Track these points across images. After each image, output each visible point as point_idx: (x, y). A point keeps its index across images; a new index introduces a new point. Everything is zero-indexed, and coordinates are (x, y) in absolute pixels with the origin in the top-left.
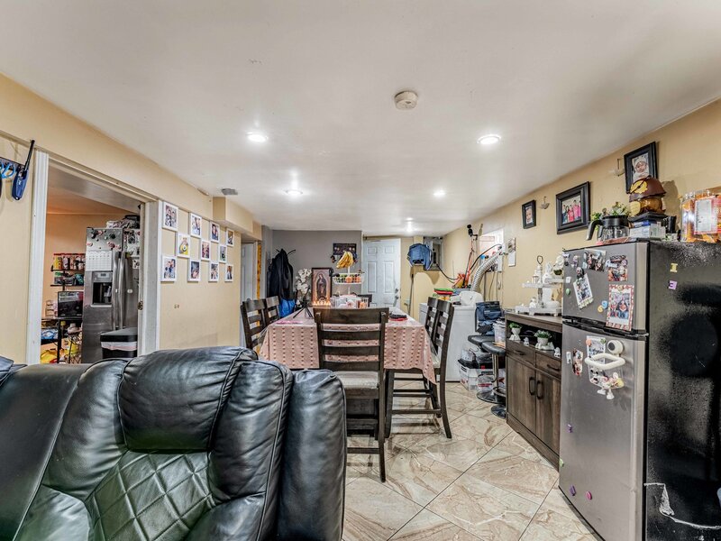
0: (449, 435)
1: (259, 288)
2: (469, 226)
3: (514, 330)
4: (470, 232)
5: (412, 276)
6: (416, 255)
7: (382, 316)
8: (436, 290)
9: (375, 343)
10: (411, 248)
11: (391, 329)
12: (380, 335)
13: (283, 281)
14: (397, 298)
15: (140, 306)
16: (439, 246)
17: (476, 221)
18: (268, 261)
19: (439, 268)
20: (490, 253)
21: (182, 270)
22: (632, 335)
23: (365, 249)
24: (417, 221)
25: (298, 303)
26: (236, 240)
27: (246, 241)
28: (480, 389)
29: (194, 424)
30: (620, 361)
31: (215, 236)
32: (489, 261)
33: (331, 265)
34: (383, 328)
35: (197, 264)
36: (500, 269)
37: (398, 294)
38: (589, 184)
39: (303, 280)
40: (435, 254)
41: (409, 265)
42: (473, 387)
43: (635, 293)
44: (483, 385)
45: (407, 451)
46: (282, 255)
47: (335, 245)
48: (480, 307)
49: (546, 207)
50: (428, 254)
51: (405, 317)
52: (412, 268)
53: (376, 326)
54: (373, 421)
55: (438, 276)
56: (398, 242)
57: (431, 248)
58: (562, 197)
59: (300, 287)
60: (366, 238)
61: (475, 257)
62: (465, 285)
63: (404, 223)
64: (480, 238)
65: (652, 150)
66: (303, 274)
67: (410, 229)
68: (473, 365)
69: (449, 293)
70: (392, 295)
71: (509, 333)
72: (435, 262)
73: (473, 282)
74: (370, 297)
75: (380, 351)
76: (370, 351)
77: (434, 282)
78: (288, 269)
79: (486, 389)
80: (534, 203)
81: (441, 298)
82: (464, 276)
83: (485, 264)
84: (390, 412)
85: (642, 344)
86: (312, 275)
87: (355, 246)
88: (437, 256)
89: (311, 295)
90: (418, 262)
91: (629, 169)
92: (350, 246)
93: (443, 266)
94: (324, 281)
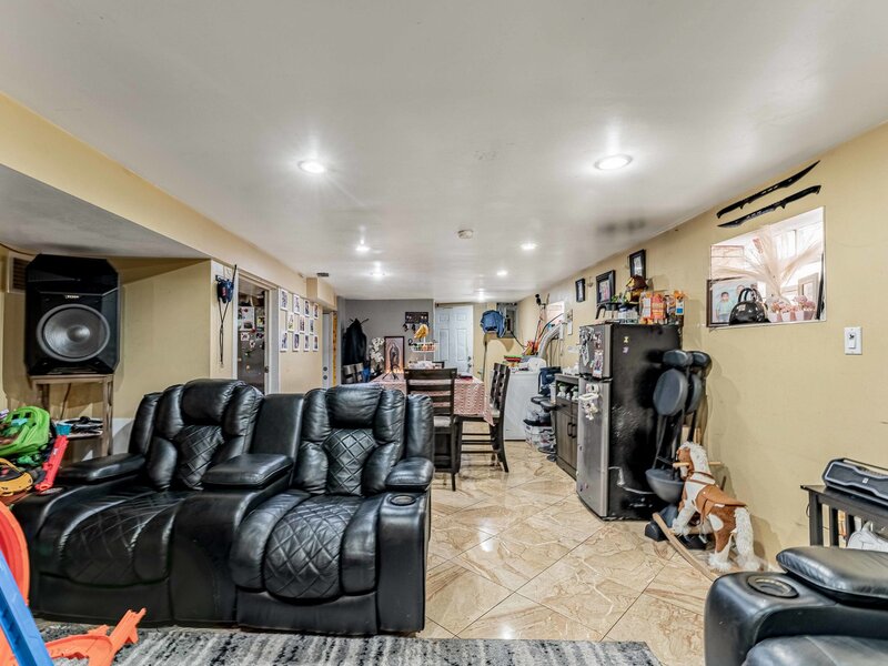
0: (507, 470)
1: (335, 357)
2: (537, 296)
3: (561, 388)
4: (539, 301)
5: (486, 344)
6: (489, 323)
7: (452, 374)
8: (506, 357)
9: (448, 393)
10: (484, 314)
11: (460, 385)
12: (451, 387)
13: (358, 350)
14: (470, 366)
15: (267, 370)
16: (513, 312)
17: (544, 291)
18: (342, 330)
19: (513, 335)
20: (556, 322)
21: (290, 341)
22: (603, 380)
23: (436, 315)
24: (488, 291)
25: (372, 371)
26: (320, 312)
27: (326, 312)
28: (542, 445)
29: (365, 415)
30: (596, 396)
31: (307, 312)
32: (555, 329)
33: (403, 334)
34: (453, 382)
35: (297, 336)
36: (561, 337)
37: (471, 362)
38: (614, 272)
39: (377, 349)
40: (509, 320)
41: (482, 333)
42: (536, 443)
43: (604, 355)
44: (545, 441)
45: (473, 478)
46: (356, 326)
47: (407, 314)
48: (544, 372)
49: (591, 285)
50: (500, 321)
51: (471, 377)
52: (485, 336)
53: (448, 382)
54: (447, 458)
55: (512, 342)
56: (471, 308)
57: (505, 315)
58: (600, 279)
59: (373, 355)
60: (438, 305)
61: (543, 325)
62: (534, 352)
63: (476, 292)
64: (547, 307)
65: (643, 254)
66: (376, 343)
67: (482, 297)
68: (537, 424)
69: (518, 360)
70: (465, 362)
71: (558, 390)
72: (509, 329)
73: (540, 349)
74: (443, 363)
75: (451, 398)
76: (444, 399)
77: (508, 350)
78: (362, 338)
79: (547, 445)
80: (583, 281)
81: (509, 364)
82: (534, 343)
83: (551, 331)
84: (459, 452)
85: (608, 385)
86: (385, 344)
87: (427, 314)
88: (508, 323)
89: (384, 363)
90: (491, 329)
91: (632, 266)
92: (421, 314)
93: (517, 333)
94: (397, 349)
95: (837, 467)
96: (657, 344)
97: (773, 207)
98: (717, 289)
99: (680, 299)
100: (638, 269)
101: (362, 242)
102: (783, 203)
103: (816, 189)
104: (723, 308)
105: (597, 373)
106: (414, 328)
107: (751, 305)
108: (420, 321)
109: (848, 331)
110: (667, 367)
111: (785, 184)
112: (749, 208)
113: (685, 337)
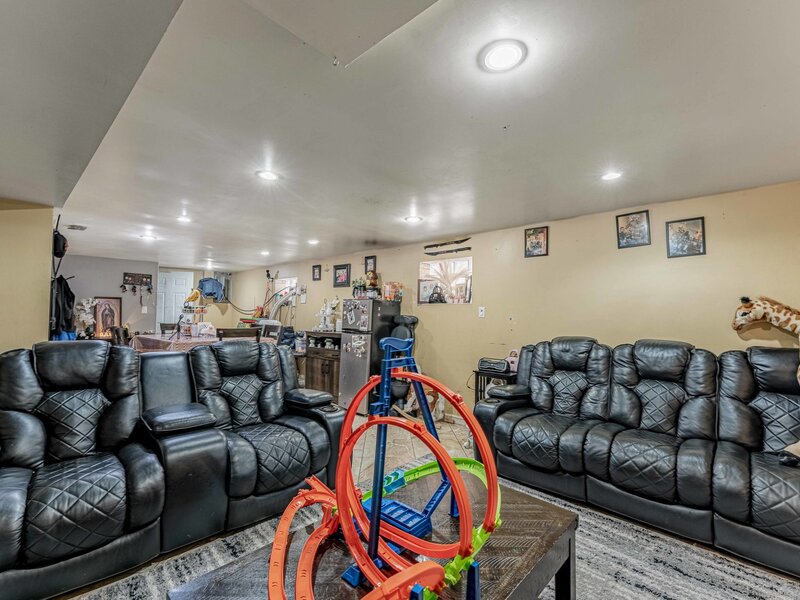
2: (267, 271)
3: (311, 341)
4: (268, 275)
6: (208, 288)
8: (241, 320)
10: (203, 281)
13: (64, 311)
16: (230, 282)
17: (274, 268)
19: (227, 300)
20: (283, 293)
22: (367, 333)
24: (216, 262)
29: (252, 363)
30: (363, 343)
32: (283, 298)
33: (121, 295)
36: (294, 304)
38: (350, 265)
39: (88, 310)
43: (369, 318)
46: (62, 282)
47: (126, 274)
49: (327, 271)
50: (219, 287)
55: (227, 308)
56: (191, 275)
57: (223, 283)
58: (337, 267)
59: (82, 317)
60: (162, 269)
61: (271, 294)
62: (262, 315)
64: (276, 281)
65: (374, 258)
66: (87, 304)
69: (253, 321)
71: (308, 343)
72: (224, 295)
73: (271, 313)
77: (223, 313)
78: (70, 298)
80: (320, 266)
82: (262, 308)
83: (280, 301)
85: (370, 336)
86: (97, 305)
87: (150, 277)
88: (226, 290)
89: (95, 325)
90: (211, 294)
91: (366, 264)
92: (143, 276)
93: (231, 299)
94: (111, 311)
95: (482, 361)
96: (390, 312)
97: (451, 251)
98: (422, 284)
99: (401, 287)
100: (370, 267)
101: (184, 213)
102: (457, 251)
103: (469, 249)
104: (426, 294)
105: (364, 329)
106: (134, 290)
107: (439, 295)
108: (142, 283)
109: (481, 308)
110: (397, 325)
111: (457, 242)
112: (440, 249)
113: (402, 309)
